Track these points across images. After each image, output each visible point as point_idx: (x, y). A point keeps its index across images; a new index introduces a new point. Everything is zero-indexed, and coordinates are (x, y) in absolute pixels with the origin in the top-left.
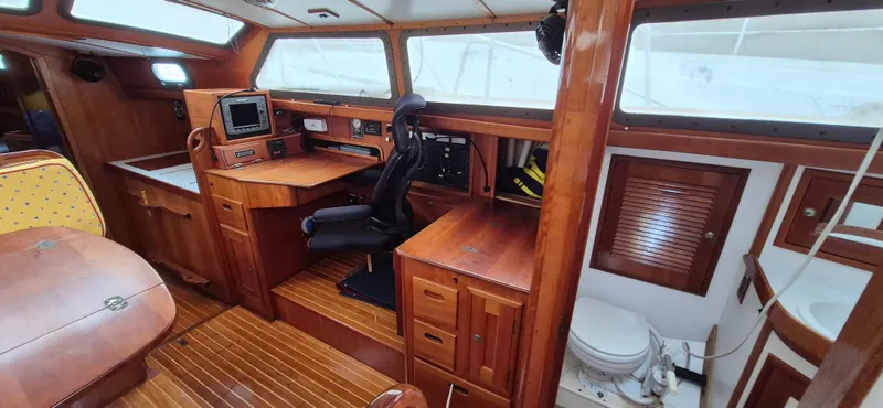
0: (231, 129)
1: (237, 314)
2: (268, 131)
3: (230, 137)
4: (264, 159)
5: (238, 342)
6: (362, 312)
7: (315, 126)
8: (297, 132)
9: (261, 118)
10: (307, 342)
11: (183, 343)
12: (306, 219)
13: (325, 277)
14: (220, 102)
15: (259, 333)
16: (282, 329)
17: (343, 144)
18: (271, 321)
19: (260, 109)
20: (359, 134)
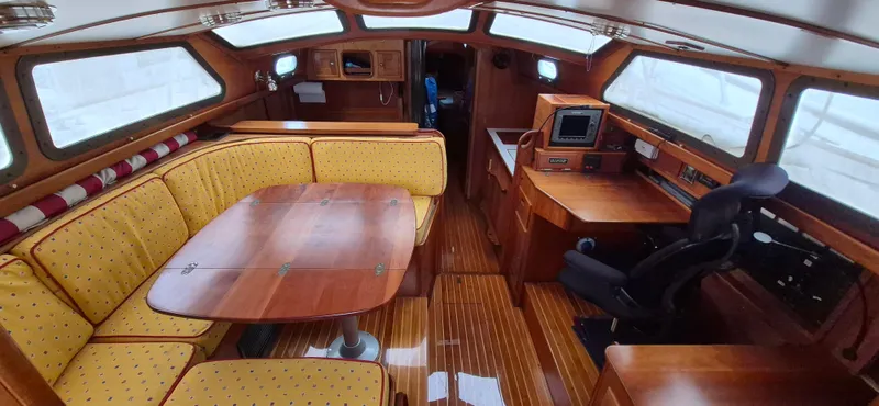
0: (556, 138)
1: (499, 282)
2: (592, 145)
3: (552, 143)
4: (573, 170)
5: (486, 305)
6: (578, 362)
7: (645, 150)
8: (623, 150)
9: (589, 132)
10: (526, 343)
11: (459, 281)
12: (584, 240)
13: (574, 303)
14: (556, 114)
15: (501, 309)
16: (516, 316)
17: (667, 181)
18: (515, 305)
19: (591, 122)
20: (690, 178)
